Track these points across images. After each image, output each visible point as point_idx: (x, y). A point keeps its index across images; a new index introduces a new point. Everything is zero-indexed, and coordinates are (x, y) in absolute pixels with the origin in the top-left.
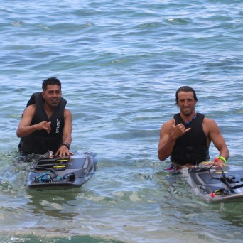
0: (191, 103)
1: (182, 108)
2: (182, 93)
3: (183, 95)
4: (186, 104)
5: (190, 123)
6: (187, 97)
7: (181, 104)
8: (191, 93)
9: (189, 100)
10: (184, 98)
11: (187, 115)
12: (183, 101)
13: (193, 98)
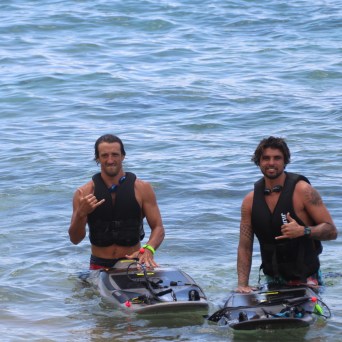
0: (117, 159)
1: (105, 165)
2: (105, 144)
3: (106, 147)
4: (110, 161)
5: (116, 187)
6: (112, 150)
7: (103, 160)
8: (117, 145)
9: (114, 154)
10: (107, 151)
11: (112, 175)
12: (106, 155)
13: (119, 152)
